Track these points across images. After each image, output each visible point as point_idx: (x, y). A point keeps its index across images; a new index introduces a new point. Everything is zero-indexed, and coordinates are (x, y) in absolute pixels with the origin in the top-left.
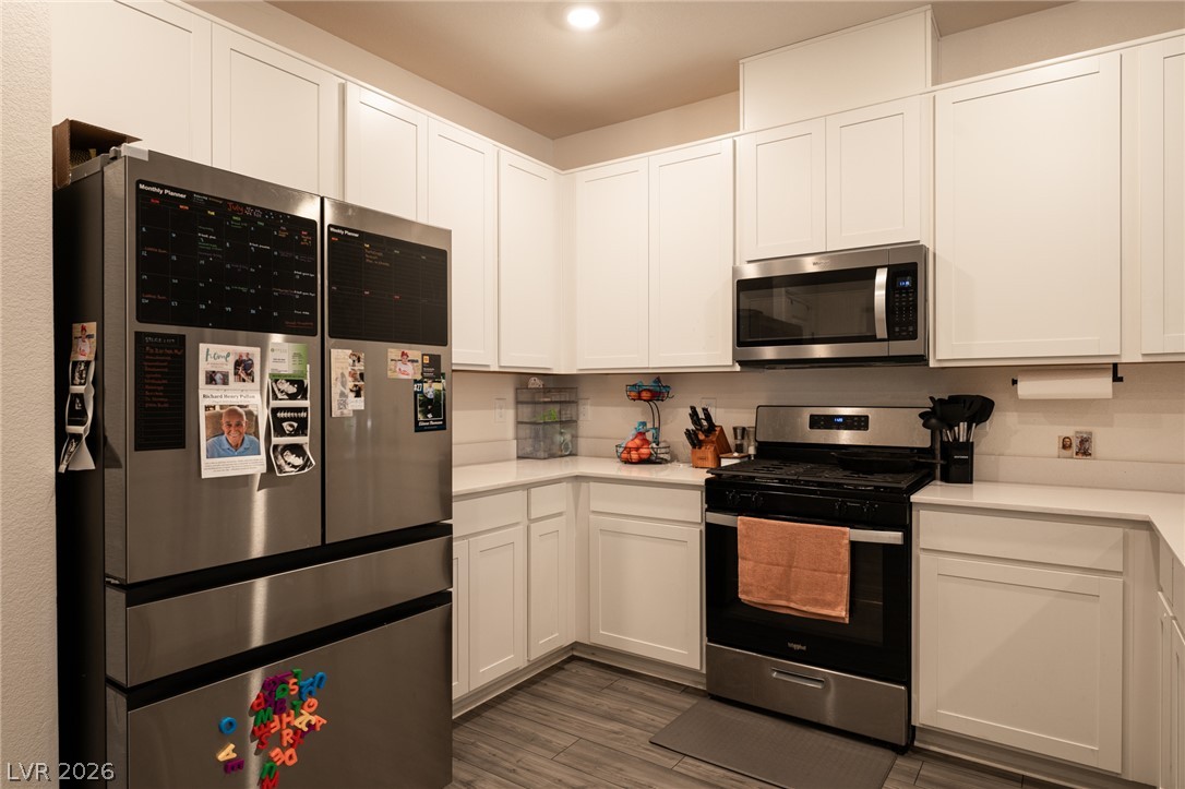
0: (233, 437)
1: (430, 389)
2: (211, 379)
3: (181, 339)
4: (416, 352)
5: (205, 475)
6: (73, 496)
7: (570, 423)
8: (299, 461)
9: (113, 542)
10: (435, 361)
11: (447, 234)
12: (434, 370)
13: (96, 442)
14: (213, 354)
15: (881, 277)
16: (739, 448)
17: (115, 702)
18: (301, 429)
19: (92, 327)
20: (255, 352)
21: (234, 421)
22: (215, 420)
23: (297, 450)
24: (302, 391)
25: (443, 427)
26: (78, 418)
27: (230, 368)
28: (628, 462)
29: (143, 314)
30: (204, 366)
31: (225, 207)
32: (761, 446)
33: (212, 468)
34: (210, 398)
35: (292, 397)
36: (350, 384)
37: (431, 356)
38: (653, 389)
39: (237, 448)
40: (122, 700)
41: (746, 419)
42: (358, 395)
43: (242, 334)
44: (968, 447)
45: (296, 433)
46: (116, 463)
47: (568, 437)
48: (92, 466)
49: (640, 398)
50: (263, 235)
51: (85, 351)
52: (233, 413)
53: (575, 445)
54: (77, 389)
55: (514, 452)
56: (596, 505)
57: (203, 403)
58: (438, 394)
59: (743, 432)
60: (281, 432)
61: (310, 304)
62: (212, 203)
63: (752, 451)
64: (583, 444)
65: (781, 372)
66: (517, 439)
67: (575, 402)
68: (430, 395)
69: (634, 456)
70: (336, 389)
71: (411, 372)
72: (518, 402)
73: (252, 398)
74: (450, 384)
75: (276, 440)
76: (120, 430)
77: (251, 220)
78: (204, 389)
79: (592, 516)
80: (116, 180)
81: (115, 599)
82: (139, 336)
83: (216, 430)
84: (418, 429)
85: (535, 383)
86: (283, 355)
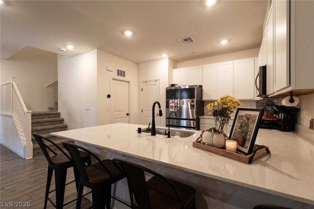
3: (169, 100)
4: (190, 100)
8: (177, 110)
14: (171, 101)
21: (172, 106)
22: (171, 106)
23: (177, 109)
24: (178, 104)
25: (194, 108)
30: (170, 102)
33: (171, 110)
34: (170, 105)
36: (182, 103)
37: (192, 100)
39: (172, 109)
45: (177, 108)
58: (193, 104)
60: (176, 108)
61: (178, 97)
62: (171, 90)
68: (192, 104)
71: (189, 102)
73: (173, 105)
78: (170, 104)
82: (166, 100)
83: (171, 107)
84: (191, 108)
86: (176, 101)
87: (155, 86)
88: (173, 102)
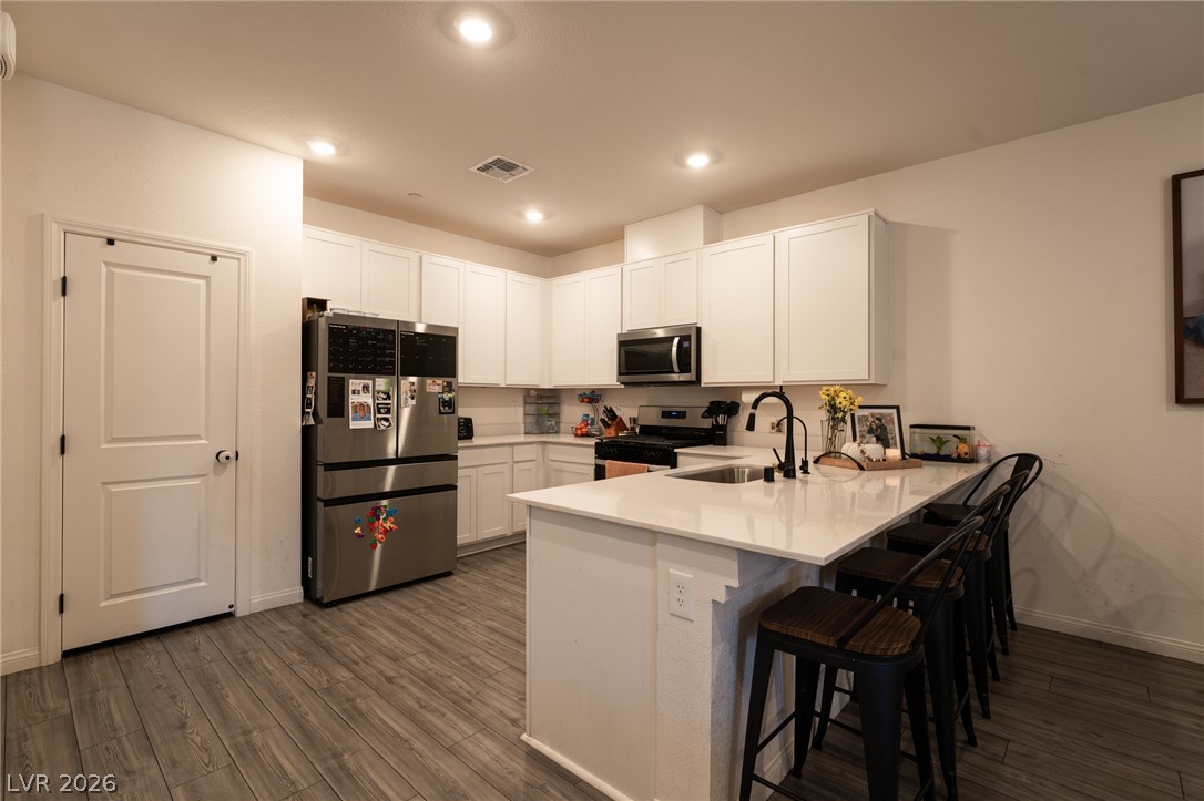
0: (361, 414)
1: (447, 396)
2: (354, 392)
3: (343, 378)
4: (439, 381)
5: (351, 427)
6: (307, 433)
7: (557, 415)
8: (387, 424)
9: (320, 450)
10: (449, 384)
11: (456, 329)
12: (449, 387)
13: (315, 415)
14: (355, 384)
15: (676, 340)
16: (633, 429)
17: (320, 505)
18: (389, 411)
19: (314, 374)
20: (370, 382)
21: (362, 407)
22: (355, 408)
23: (387, 420)
24: (389, 397)
25: (453, 413)
26: (309, 406)
27: (361, 388)
28: (576, 435)
29: (331, 370)
30: (351, 388)
31: (358, 329)
32: (642, 428)
33: (354, 425)
34: (353, 399)
35: (385, 399)
36: (409, 394)
37: (446, 382)
38: (592, 396)
39: (363, 418)
40: (322, 504)
41: (634, 413)
42: (413, 398)
43: (367, 376)
44: (724, 428)
45: (386, 413)
46: (321, 423)
47: (554, 423)
48: (313, 423)
49: (583, 401)
50: (374, 338)
51: (312, 382)
52: (361, 405)
53: (558, 428)
54: (309, 396)
55: (523, 431)
56: (552, 457)
57: (351, 401)
58: (451, 399)
59: (634, 420)
60: (380, 413)
61: (393, 363)
63: (637, 430)
64: (562, 426)
65: (652, 388)
66: (525, 423)
67: (557, 404)
68: (447, 399)
69: (579, 432)
70: (403, 396)
71: (437, 389)
72: (525, 403)
73: (367, 399)
74: (457, 394)
75: (378, 416)
76: (323, 411)
77: (370, 333)
78: (351, 396)
79: (550, 463)
80: (322, 323)
81: (320, 469)
82: (329, 378)
83: (355, 411)
84: (441, 413)
85: (533, 393)
86: (381, 383)
87: (202, 282)
88: (366, 388)
